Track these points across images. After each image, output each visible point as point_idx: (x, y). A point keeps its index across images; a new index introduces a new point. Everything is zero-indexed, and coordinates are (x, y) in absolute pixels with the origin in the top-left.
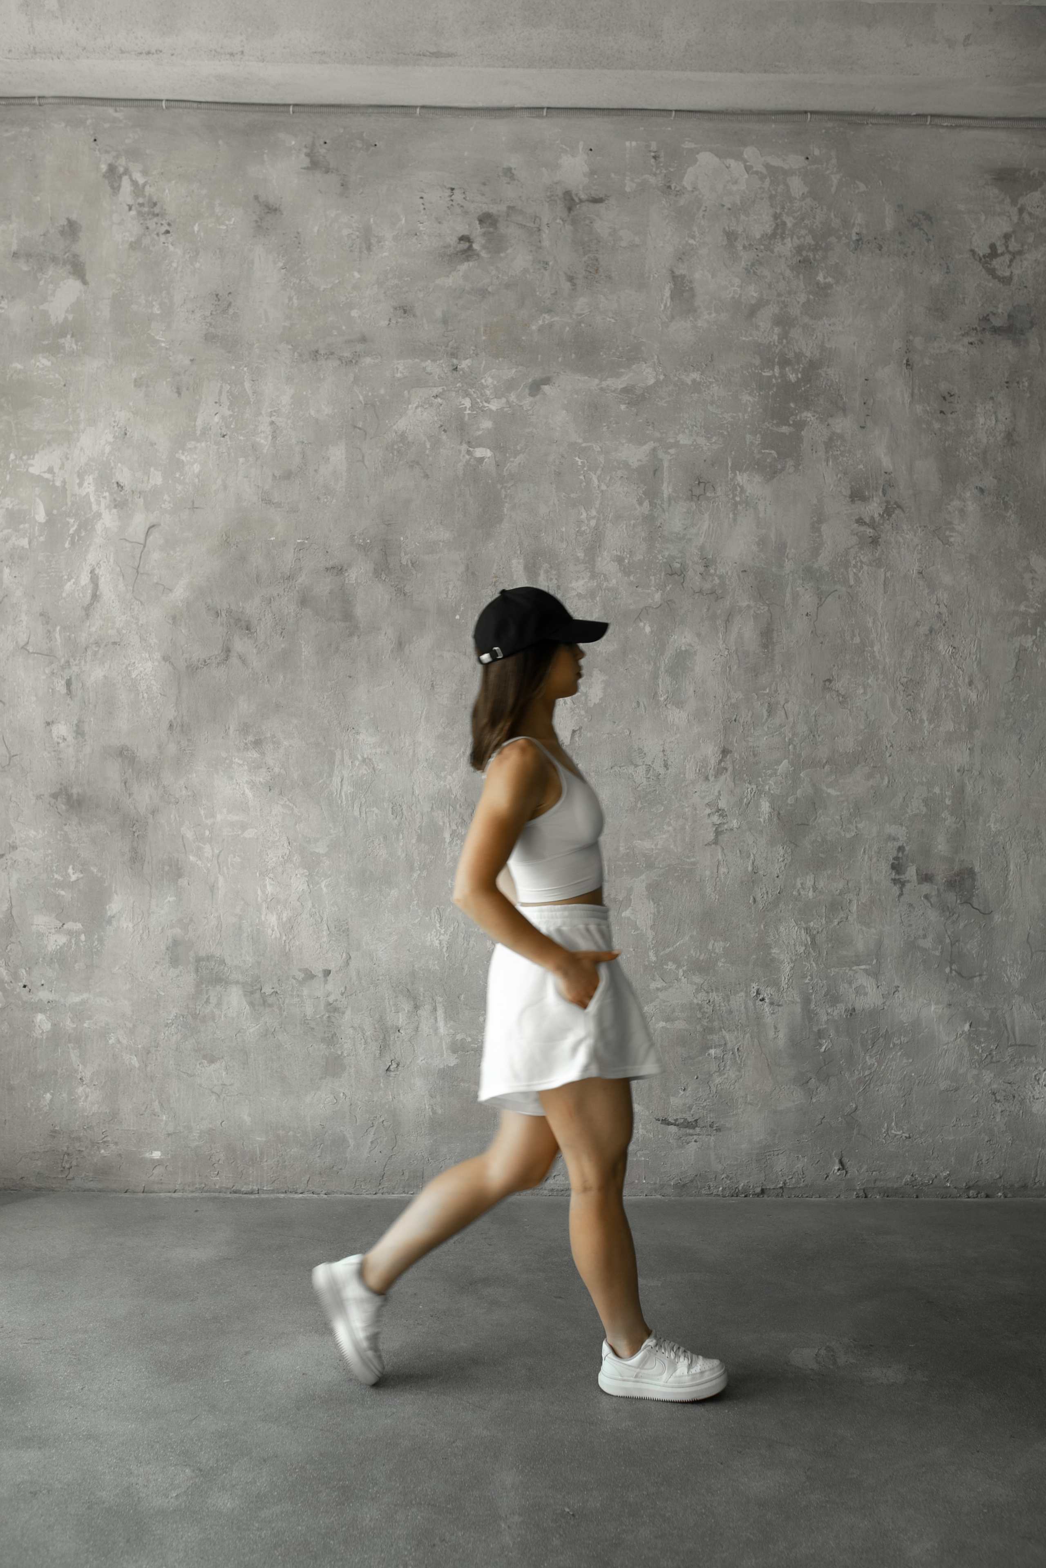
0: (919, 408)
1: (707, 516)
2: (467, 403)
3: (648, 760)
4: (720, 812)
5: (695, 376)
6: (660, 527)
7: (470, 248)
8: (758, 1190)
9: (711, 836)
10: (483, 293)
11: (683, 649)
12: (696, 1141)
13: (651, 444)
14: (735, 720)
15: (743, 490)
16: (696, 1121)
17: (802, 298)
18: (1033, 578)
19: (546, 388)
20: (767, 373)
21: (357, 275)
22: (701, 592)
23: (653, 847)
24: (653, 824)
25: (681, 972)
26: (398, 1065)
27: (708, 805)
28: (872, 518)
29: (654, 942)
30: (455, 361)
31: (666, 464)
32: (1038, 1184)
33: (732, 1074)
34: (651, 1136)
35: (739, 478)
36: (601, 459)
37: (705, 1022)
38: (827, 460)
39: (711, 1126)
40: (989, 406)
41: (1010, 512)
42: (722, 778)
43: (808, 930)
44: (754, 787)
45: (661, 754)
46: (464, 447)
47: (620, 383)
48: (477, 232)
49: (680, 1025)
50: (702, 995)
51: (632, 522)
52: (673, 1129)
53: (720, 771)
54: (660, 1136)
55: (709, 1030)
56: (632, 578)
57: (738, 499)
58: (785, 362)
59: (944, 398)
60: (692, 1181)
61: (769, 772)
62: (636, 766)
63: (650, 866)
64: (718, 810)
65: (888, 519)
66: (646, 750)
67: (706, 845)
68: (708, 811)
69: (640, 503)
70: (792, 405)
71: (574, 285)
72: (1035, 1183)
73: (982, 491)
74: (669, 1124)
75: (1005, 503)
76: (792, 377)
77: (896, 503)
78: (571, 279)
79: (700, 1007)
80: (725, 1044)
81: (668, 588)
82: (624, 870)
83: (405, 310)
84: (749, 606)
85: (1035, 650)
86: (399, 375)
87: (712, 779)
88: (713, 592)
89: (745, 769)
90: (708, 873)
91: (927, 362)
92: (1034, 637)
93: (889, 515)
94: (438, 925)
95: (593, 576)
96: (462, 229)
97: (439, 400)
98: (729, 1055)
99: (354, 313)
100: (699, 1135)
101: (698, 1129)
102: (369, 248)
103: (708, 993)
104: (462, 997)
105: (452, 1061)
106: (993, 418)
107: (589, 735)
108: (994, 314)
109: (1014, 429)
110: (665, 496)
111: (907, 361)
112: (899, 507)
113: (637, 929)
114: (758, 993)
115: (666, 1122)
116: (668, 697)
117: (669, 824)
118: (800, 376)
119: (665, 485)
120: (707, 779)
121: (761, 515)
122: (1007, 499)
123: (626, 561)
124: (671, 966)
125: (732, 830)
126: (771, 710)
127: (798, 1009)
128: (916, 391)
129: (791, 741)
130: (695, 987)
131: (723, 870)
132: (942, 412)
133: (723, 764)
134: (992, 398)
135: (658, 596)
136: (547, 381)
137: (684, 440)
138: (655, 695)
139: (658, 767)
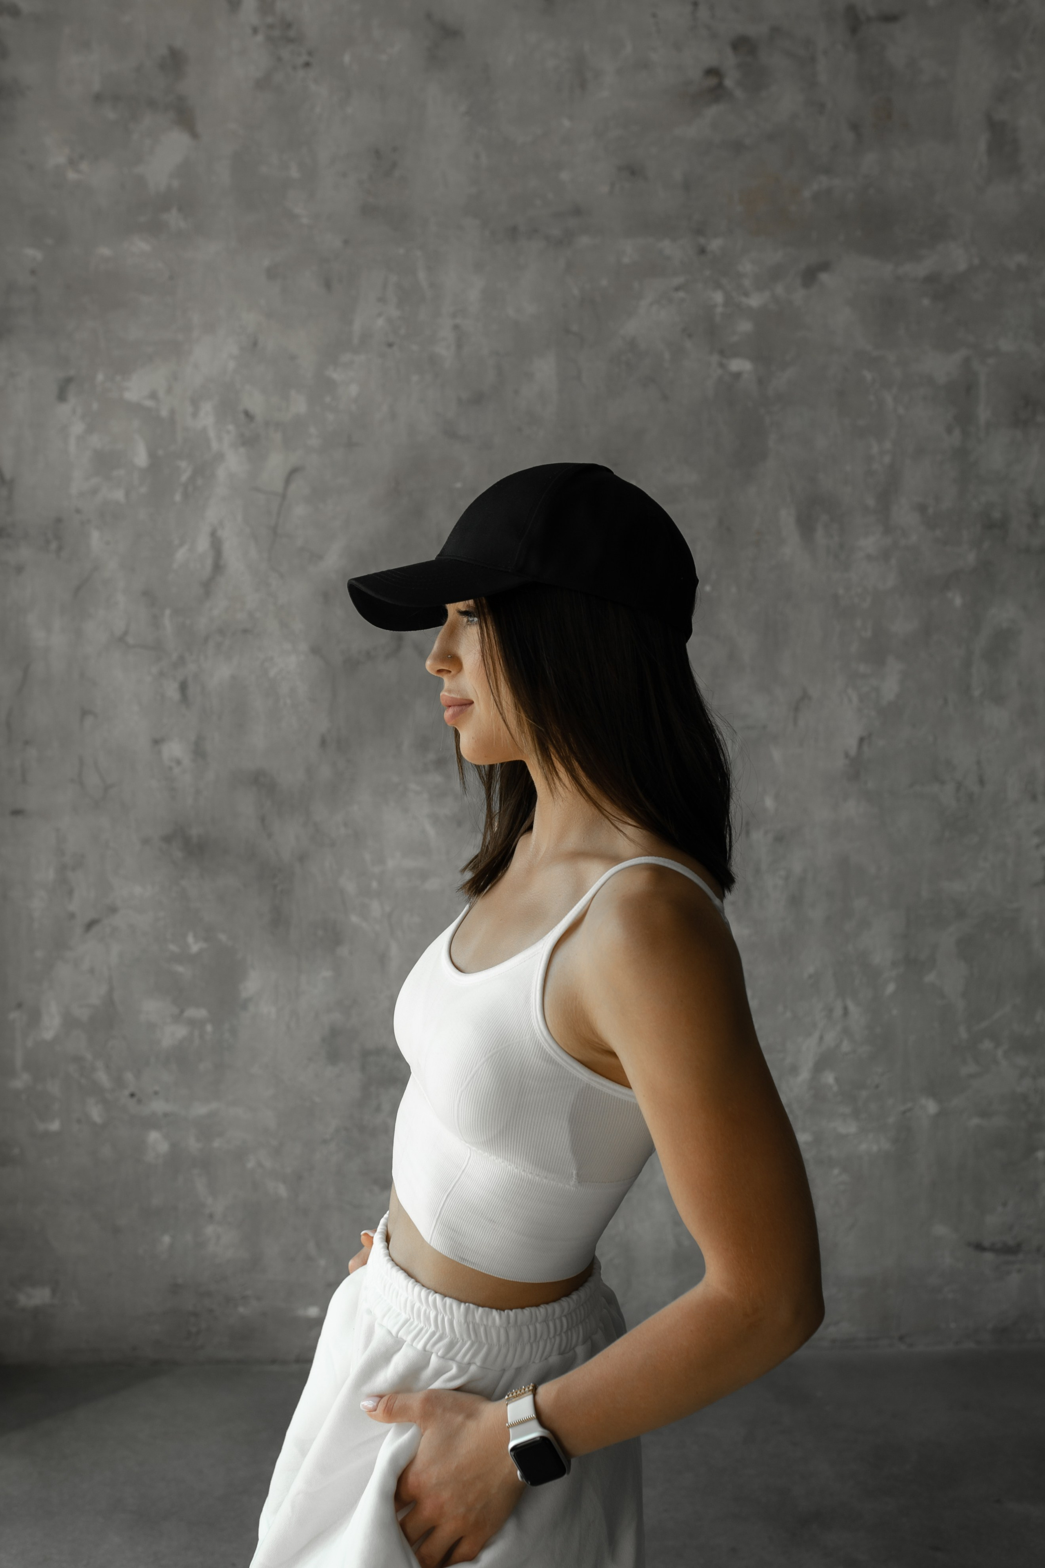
1: (1036, 448)
2: (718, 297)
3: (959, 775)
5: (1021, 258)
6: (975, 464)
7: (720, 85)
10: (737, 147)
11: (1005, 626)
12: (1019, 1271)
13: (963, 353)
16: (1019, 1244)
19: (824, 277)
21: (567, 123)
22: (1028, 550)
23: (965, 889)
24: (965, 859)
25: (1000, 1053)
29: (966, 1014)
30: (702, 240)
31: (983, 379)
34: (961, 1266)
36: (898, 373)
37: (1031, 1116)
39: (1039, 1251)
45: (975, 767)
46: (715, 358)
47: (921, 269)
48: (730, 61)
49: (999, 1121)
50: (1027, 1082)
51: (939, 458)
52: (988, 1256)
54: (972, 1266)
55: (1037, 1127)
56: (938, 533)
60: (1014, 1324)
62: (943, 783)
63: (961, 915)
66: (955, 762)
67: (1033, 886)
69: (949, 430)
71: (859, 135)
74: (984, 1249)
78: (855, 127)
79: (1025, 1098)
81: (986, 546)
82: (928, 921)
83: (633, 171)
86: (626, 260)
90: (1035, 922)
95: (888, 530)
96: (710, 58)
97: (681, 294)
99: (565, 176)
100: (1023, 1262)
101: (1021, 1256)
102: (583, 85)
103: (1035, 1078)
107: (881, 744)
110: (982, 421)
113: (943, 997)
115: (979, 1247)
116: (984, 691)
117: (986, 859)
119: (982, 406)
123: (931, 510)
124: (987, 1045)
130: (1018, 1071)
135: (972, 557)
136: (825, 266)
137: (1006, 345)
138: (968, 689)
139: (972, 783)
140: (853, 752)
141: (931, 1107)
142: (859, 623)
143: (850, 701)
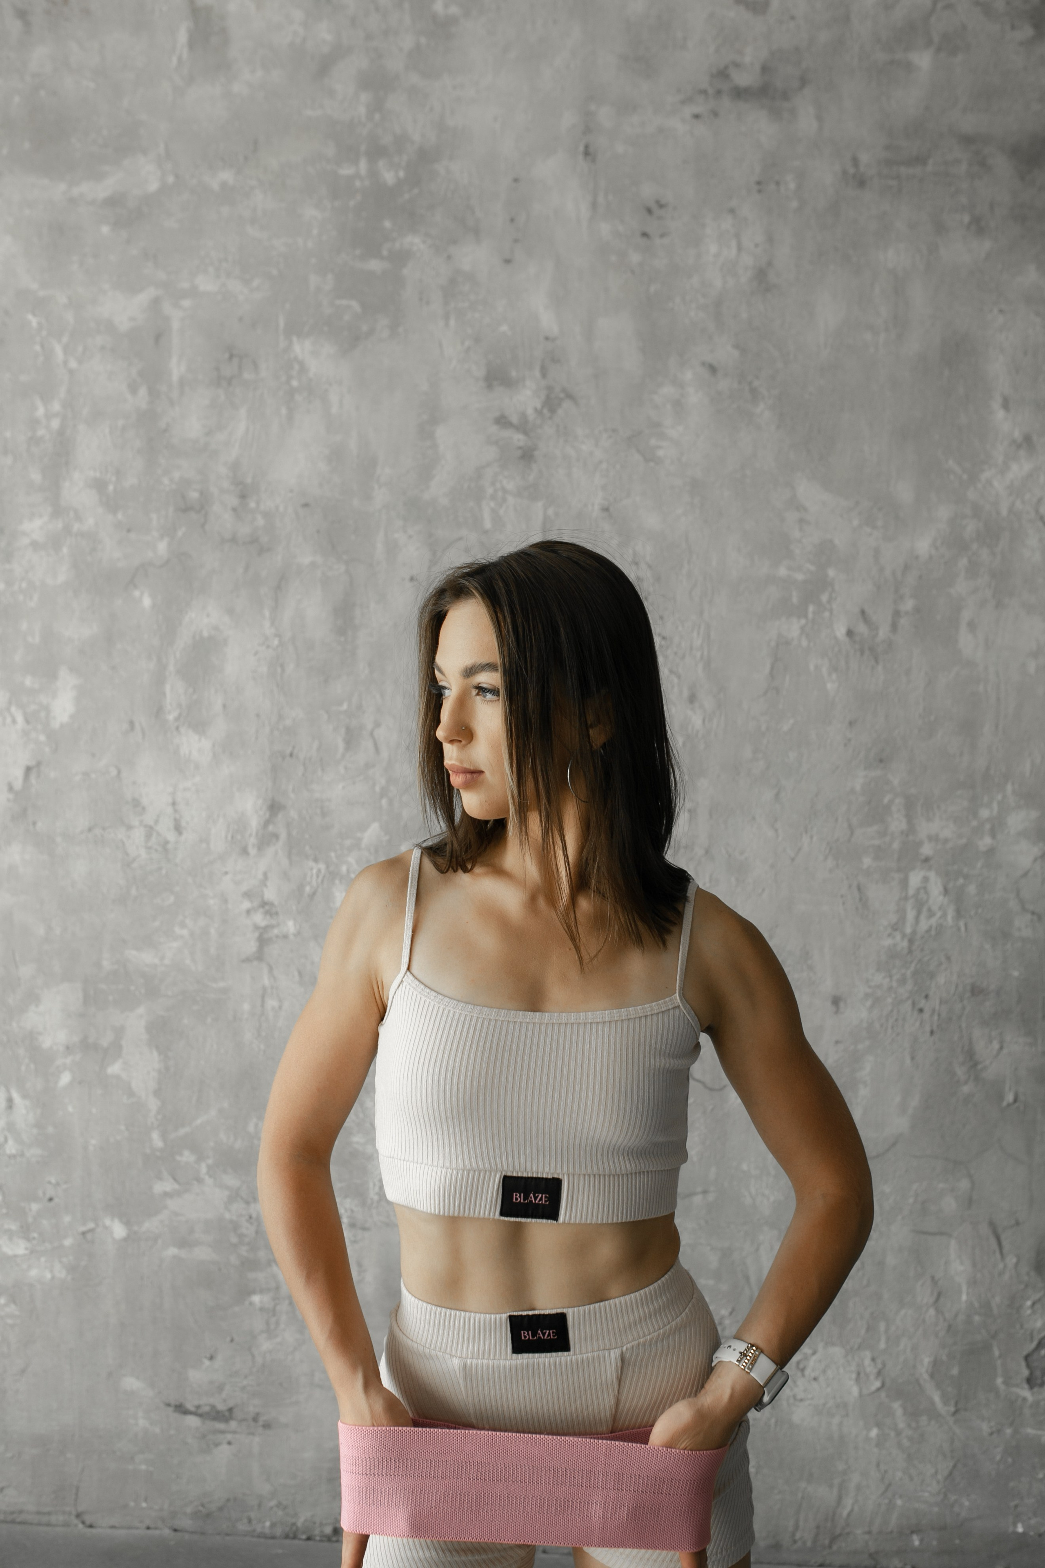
0: (605, 228)
1: (243, 412)
3: (149, 819)
4: (267, 907)
5: (226, 176)
6: (165, 431)
8: (328, 1530)
9: (251, 947)
11: (205, 634)
12: (229, 1443)
13: (151, 292)
14: (291, 755)
15: (303, 369)
16: (230, 1410)
17: (408, 42)
18: (801, 521)
20: (346, 171)
22: (234, 540)
23: (156, 961)
24: (157, 924)
25: (203, 1169)
27: (247, 895)
28: (523, 416)
29: (160, 1117)
31: (176, 325)
32: (799, 1544)
33: (289, 1336)
34: (157, 1430)
35: (297, 348)
36: (70, 317)
37: (243, 1251)
38: (447, 317)
39: (255, 1419)
40: (727, 223)
41: (762, 406)
42: (270, 851)
44: (322, 866)
45: (169, 810)
47: (102, 190)
49: (203, 1253)
51: (121, 423)
52: (192, 1421)
53: (266, 839)
54: (172, 1432)
55: (249, 1264)
56: (120, 516)
57: (295, 383)
58: (377, 152)
59: (649, 211)
60: (221, 1509)
61: (348, 842)
62: (130, 828)
63: (152, 992)
64: (264, 904)
65: (551, 418)
66: (145, 801)
67: (243, 961)
68: (246, 905)
69: (133, 389)
70: (387, 224)
71: (27, 24)
72: (795, 1542)
73: (713, 369)
74: (186, 1412)
75: (754, 391)
76: (389, 177)
77: (564, 390)
78: (22, 15)
79: (236, 1227)
80: (278, 1288)
81: (180, 533)
82: (111, 998)
84: (313, 565)
85: (804, 643)
87: (253, 851)
88: (254, 540)
89: (307, 836)
90: (246, 1007)
91: (620, 148)
92: (803, 621)
93: (553, 411)
95: (58, 511)
98: (284, 1307)
100: (234, 1432)
101: (233, 1424)
103: (247, 1203)
106: (734, 244)
107: (52, 775)
108: (737, 65)
109: (770, 264)
110: (175, 378)
111: (587, 147)
112: (570, 396)
113: (131, 1093)
115: (181, 1409)
116: (180, 715)
117: (183, 925)
118: (401, 174)
119: (174, 360)
120: (245, 851)
121: (334, 410)
122: (756, 383)
123: (111, 488)
124: (187, 1157)
125: (285, 937)
126: (351, 739)
128: (601, 199)
129: (384, 793)
130: (227, 1193)
131: (271, 1003)
132: (645, 235)
133: (271, 828)
134: (732, 211)
135: (162, 547)
137: (206, 284)
138: (159, 712)
139: (165, 829)
140: (18, 784)
141: (119, 1230)
142: (24, 626)
143: (14, 721)
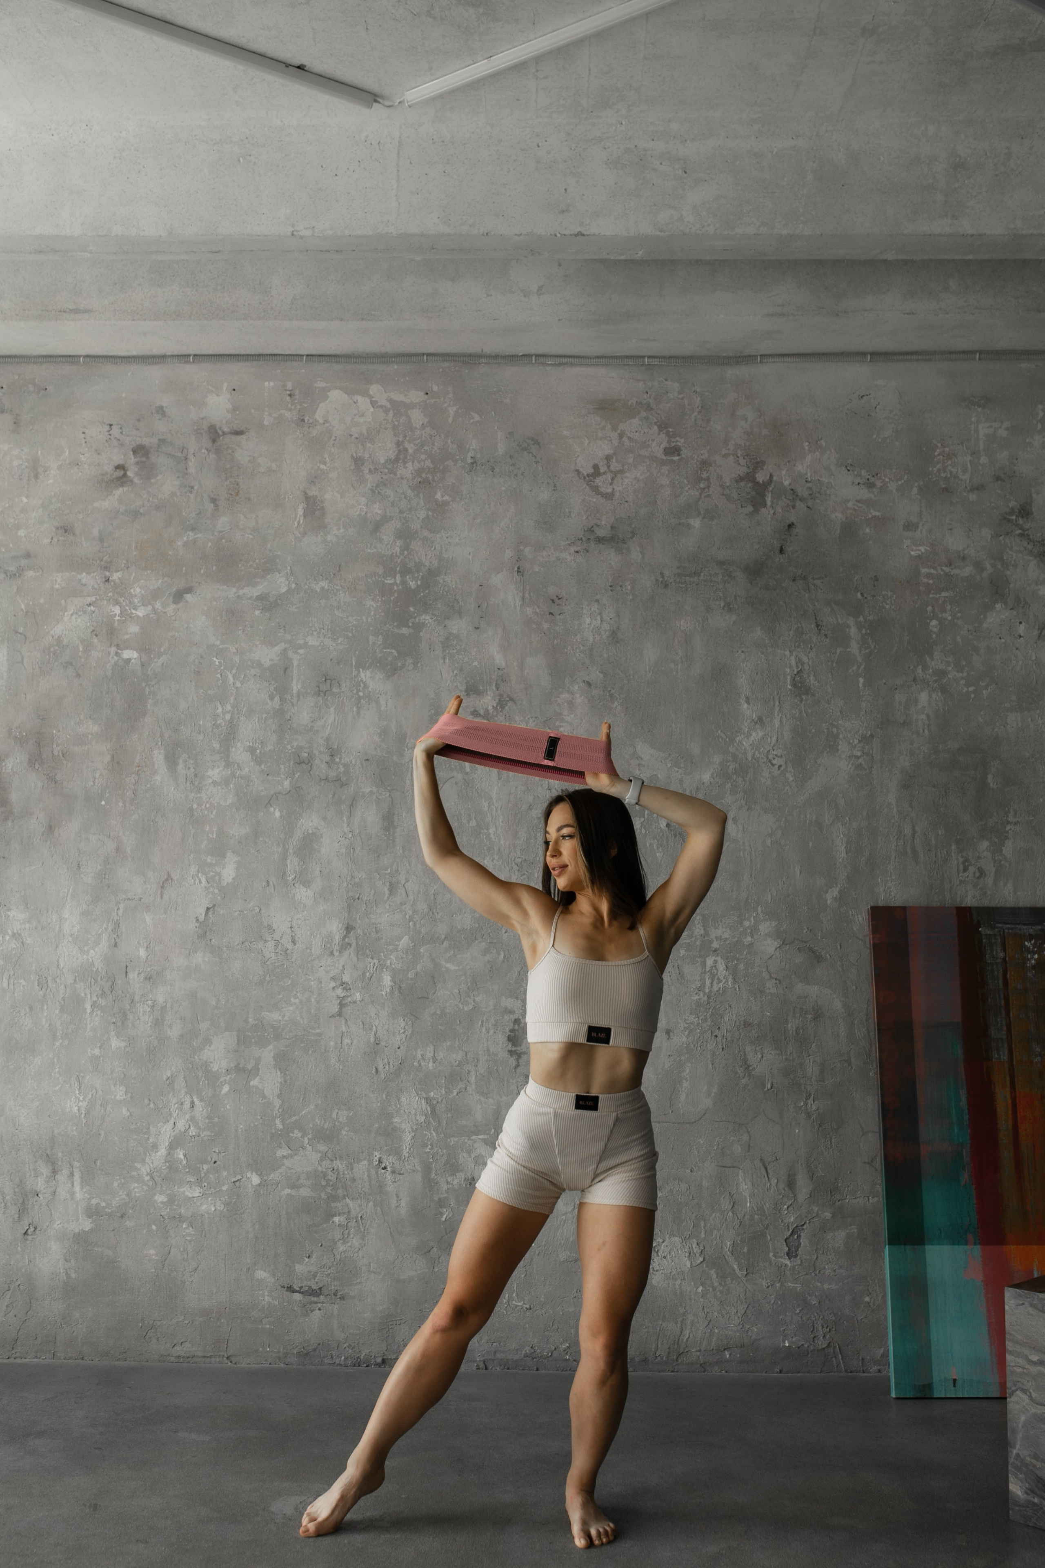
0: (529, 610)
1: (332, 709)
2: (117, 610)
3: (277, 936)
4: (344, 986)
5: (324, 584)
6: (289, 720)
7: (125, 475)
8: (379, 1360)
9: (335, 1009)
10: (136, 514)
11: (310, 832)
12: (320, 1309)
13: (282, 645)
14: (358, 899)
15: (366, 686)
16: (320, 1289)
17: (422, 514)
18: (639, 765)
19: (188, 597)
20: (389, 581)
21: (25, 500)
22: (327, 779)
23: (280, 1018)
24: (281, 996)
25: (306, 1141)
26: (35, 1229)
27: (333, 978)
28: (487, 710)
29: (280, 1110)
30: (107, 573)
31: (295, 663)
32: (659, 1358)
33: (356, 1242)
34: (277, 1303)
35: (362, 675)
36: (237, 659)
37: (329, 1190)
38: (444, 658)
39: (335, 1295)
40: (595, 607)
41: (616, 703)
42: (346, 953)
43: (428, 1100)
44: (376, 961)
45: (289, 931)
46: (113, 649)
47: (255, 592)
48: (131, 461)
49: (305, 1192)
50: (326, 1163)
51: (264, 716)
52: (297, 1296)
53: (344, 947)
54: (285, 1304)
55: (334, 1198)
56: (263, 767)
57: (361, 694)
58: (406, 571)
59: (553, 601)
60: (315, 1350)
61: (391, 947)
62: (266, 941)
63: (278, 1036)
64: (342, 984)
65: (501, 711)
66: (275, 926)
67: (330, 1017)
68: (333, 984)
69: (272, 698)
70: (412, 609)
71: (216, 506)
72: (656, 1357)
73: (589, 684)
74: (294, 1291)
75: (611, 695)
76: (412, 584)
77: (508, 696)
78: (214, 501)
80: (349, 1212)
81: (297, 776)
82: (253, 1040)
83: (66, 530)
84: (371, 792)
85: (643, 831)
86: (57, 586)
87: (336, 954)
88: (338, 779)
89: (368, 944)
90: (332, 1044)
91: (537, 569)
92: (642, 819)
93: (503, 708)
94: (77, 1092)
95: (228, 765)
96: (118, 459)
97: (92, 608)
98: (353, 1223)
99: (21, 533)
100: (323, 1303)
101: (322, 1297)
102: (36, 477)
103: (332, 1161)
104: (98, 1163)
105: (87, 1225)
106: (599, 618)
107: (222, 912)
108: (598, 526)
109: (618, 628)
110: (295, 692)
111: (518, 568)
112: (512, 700)
113: (264, 1097)
114: (380, 1161)
115: (291, 1289)
116: (296, 877)
117: (296, 997)
118: (419, 583)
119: (295, 682)
120: (332, 953)
121: (382, 709)
122: (613, 691)
123: (258, 751)
124: (297, 1134)
125: (355, 1002)
126: (393, 888)
127: (419, 1177)
128: (527, 595)
129: (411, 919)
130: (320, 1155)
131: (347, 1041)
132: (550, 613)
133: (347, 940)
134: (597, 601)
135: (287, 783)
136: (189, 590)
137: (312, 641)
138: (284, 875)
139: (286, 942)
140: (202, 918)
141: (255, 1180)
142: (207, 828)
143: (200, 882)
